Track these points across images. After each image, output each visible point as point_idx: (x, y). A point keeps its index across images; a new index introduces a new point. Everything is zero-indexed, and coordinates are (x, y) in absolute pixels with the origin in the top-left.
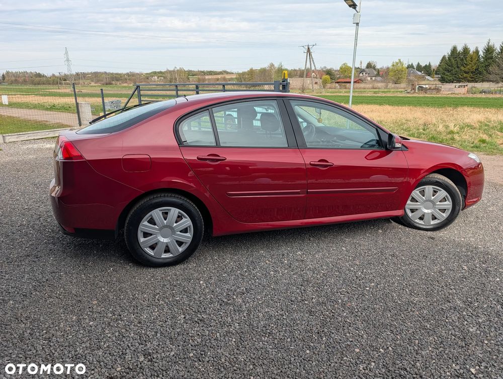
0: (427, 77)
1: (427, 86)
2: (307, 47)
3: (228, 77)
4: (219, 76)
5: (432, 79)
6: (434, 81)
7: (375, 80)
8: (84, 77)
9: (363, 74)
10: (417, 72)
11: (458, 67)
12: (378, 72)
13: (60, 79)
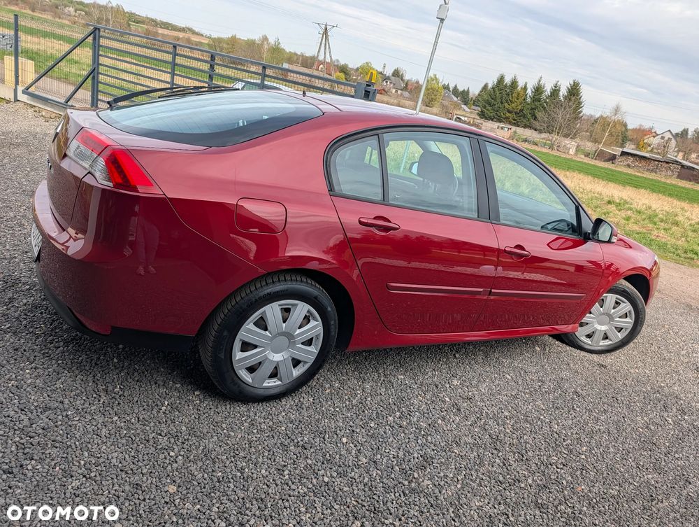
0: (463, 106)
1: (466, 119)
2: (323, 27)
3: (195, 39)
4: (181, 35)
5: (469, 110)
6: (471, 113)
7: (402, 95)
9: (387, 82)
10: (453, 96)
11: (502, 103)
12: (407, 85)
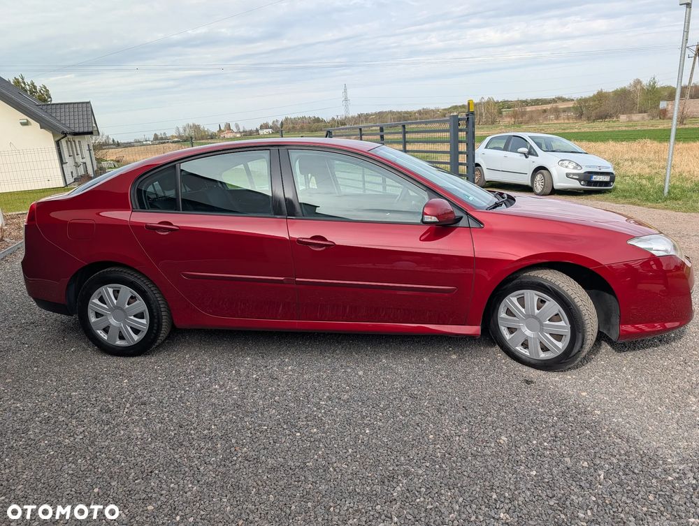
3: (562, 106)
4: (549, 106)
8: (366, 119)
13: (338, 123)
